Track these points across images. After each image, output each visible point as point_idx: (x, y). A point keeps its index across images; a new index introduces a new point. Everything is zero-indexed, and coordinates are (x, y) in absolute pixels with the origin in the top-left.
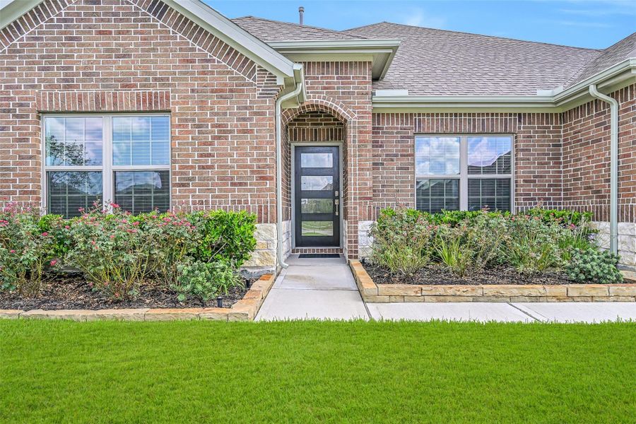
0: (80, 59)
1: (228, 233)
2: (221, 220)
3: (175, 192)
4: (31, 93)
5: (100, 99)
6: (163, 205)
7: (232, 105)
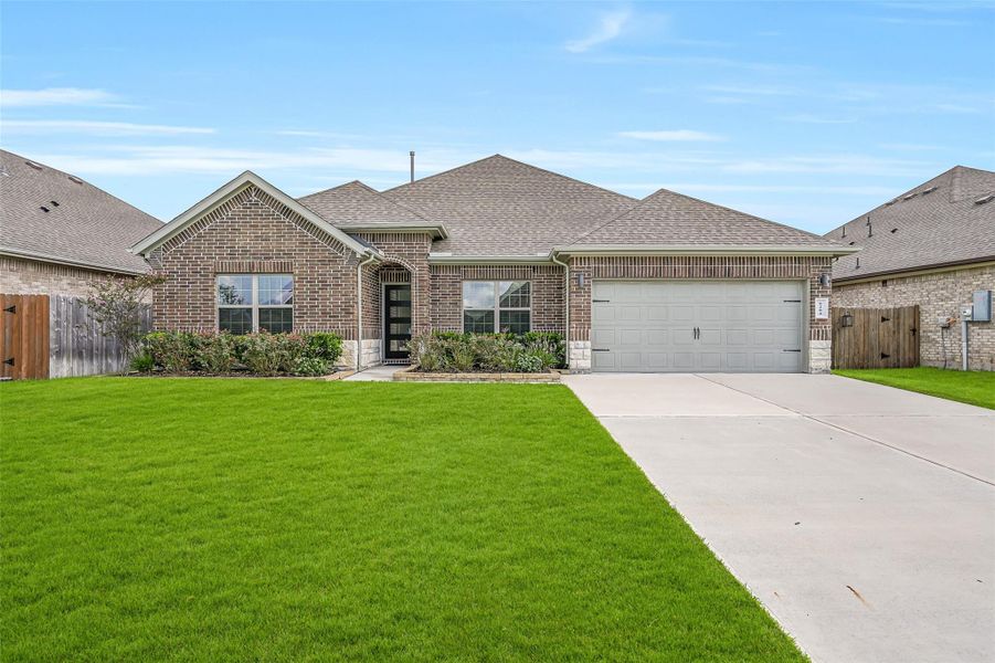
0: (240, 242)
1: (324, 345)
2: (320, 338)
3: (296, 321)
4: (211, 262)
5: (252, 266)
6: (289, 329)
7: (330, 270)
